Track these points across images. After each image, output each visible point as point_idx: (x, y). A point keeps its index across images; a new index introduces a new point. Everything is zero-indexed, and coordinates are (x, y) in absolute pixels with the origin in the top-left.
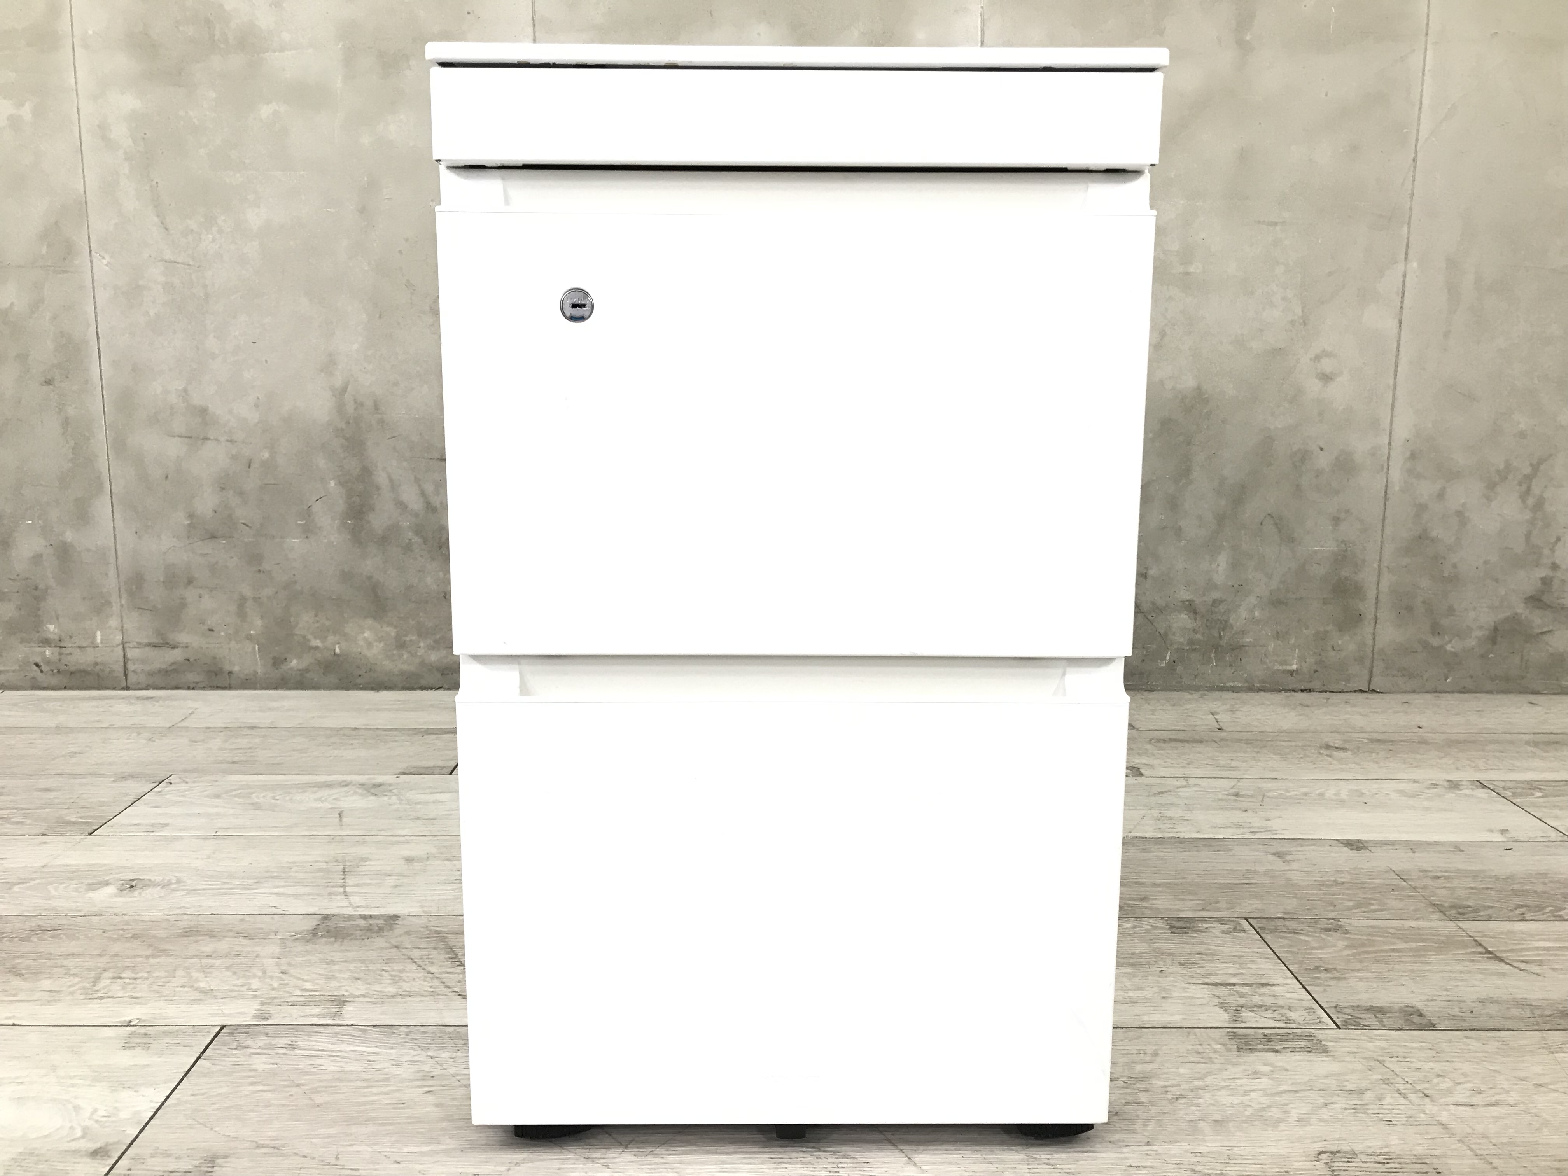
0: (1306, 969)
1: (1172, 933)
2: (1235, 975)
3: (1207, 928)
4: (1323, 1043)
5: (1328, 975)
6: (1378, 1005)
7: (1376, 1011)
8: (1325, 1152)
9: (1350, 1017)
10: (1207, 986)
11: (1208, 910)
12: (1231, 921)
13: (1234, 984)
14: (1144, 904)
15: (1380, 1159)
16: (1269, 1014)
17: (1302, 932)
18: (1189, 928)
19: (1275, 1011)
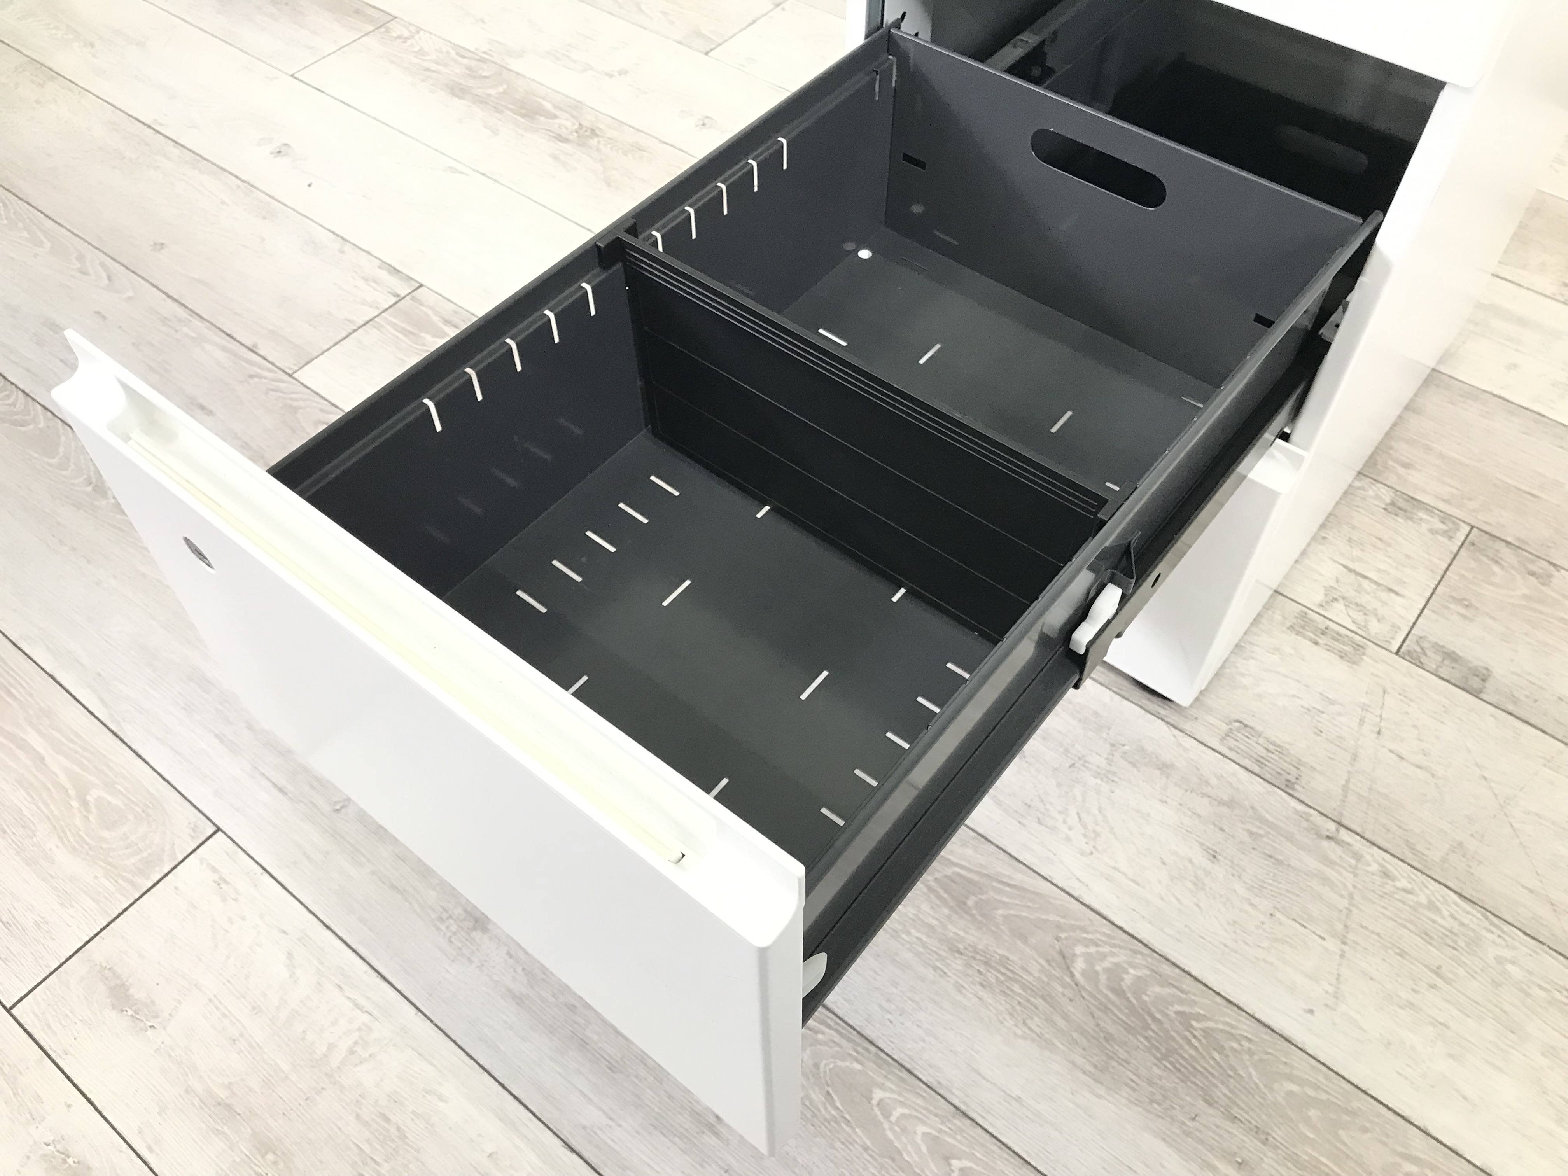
0: (1451, 597)
1: (1384, 509)
2: (1379, 571)
3: (1421, 519)
4: (1365, 658)
5: (1463, 611)
6: (1461, 654)
7: (1451, 657)
8: (1240, 722)
9: (1419, 650)
10: (1341, 567)
11: (1450, 504)
12: (1454, 523)
13: (1365, 577)
14: (1401, 470)
15: (1271, 747)
16: (1355, 615)
17: (1503, 563)
18: (1405, 511)
19: (1365, 614)
